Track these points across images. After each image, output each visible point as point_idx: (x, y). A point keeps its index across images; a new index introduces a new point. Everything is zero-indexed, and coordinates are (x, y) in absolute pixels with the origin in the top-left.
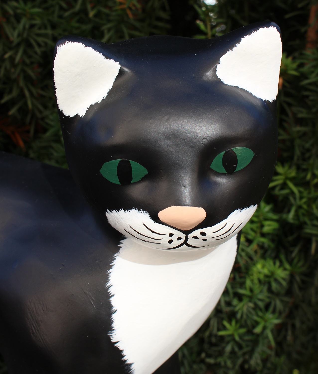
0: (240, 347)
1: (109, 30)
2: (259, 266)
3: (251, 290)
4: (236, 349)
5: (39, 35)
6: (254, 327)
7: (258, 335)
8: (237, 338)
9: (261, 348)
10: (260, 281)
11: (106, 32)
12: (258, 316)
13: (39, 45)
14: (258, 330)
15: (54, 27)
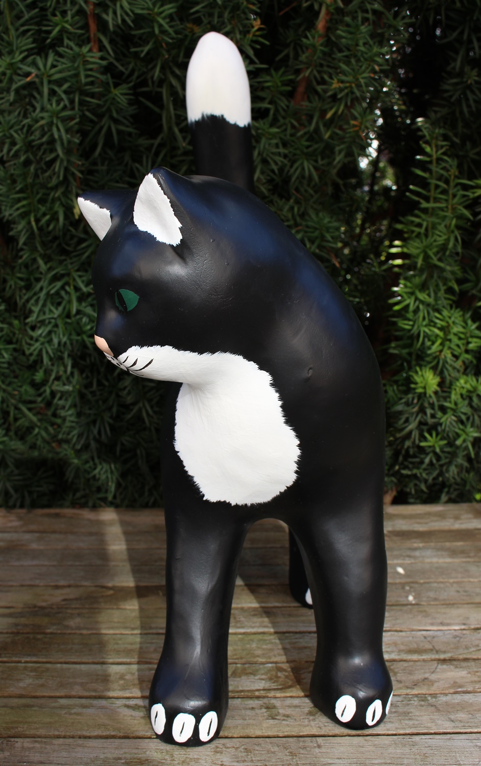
0: (438, 458)
1: (340, 152)
2: (462, 381)
3: (456, 404)
4: (434, 461)
5: (273, 153)
6: (455, 440)
7: (458, 447)
8: (438, 450)
9: (460, 460)
10: (462, 395)
11: (337, 153)
12: (460, 429)
13: (276, 163)
14: (458, 442)
15: (285, 145)
